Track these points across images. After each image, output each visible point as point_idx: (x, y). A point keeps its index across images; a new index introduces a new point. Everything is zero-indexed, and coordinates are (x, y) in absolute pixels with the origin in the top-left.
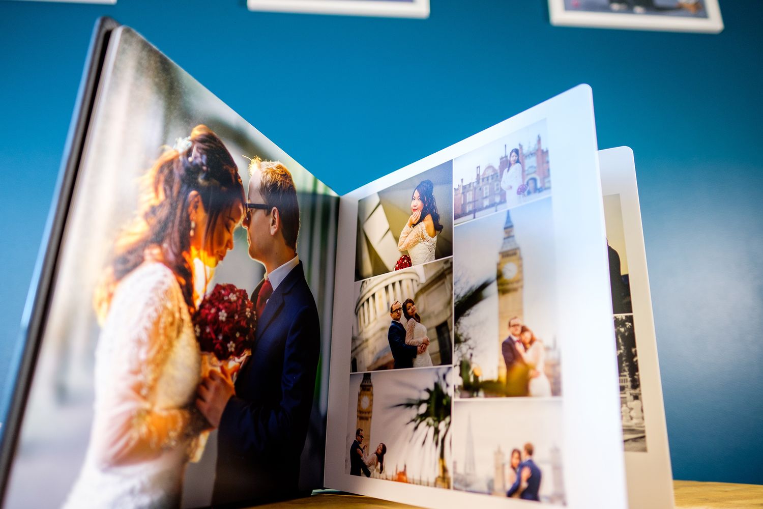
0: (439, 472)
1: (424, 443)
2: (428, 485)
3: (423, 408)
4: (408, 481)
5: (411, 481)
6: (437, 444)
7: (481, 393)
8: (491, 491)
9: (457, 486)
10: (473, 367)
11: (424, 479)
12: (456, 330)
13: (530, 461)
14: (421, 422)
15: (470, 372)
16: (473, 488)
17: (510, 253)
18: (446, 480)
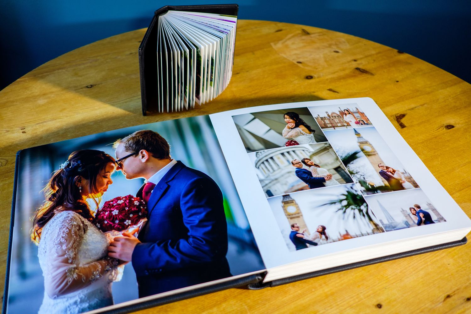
0: (372, 227)
1: (354, 217)
2: (368, 234)
3: (345, 203)
4: (352, 237)
5: (356, 236)
6: (364, 215)
7: (379, 191)
8: (408, 226)
9: (388, 229)
10: (368, 182)
11: (364, 232)
12: (348, 169)
13: (421, 210)
14: (346, 209)
15: (368, 184)
16: (397, 228)
17: (364, 142)
18: (379, 229)
